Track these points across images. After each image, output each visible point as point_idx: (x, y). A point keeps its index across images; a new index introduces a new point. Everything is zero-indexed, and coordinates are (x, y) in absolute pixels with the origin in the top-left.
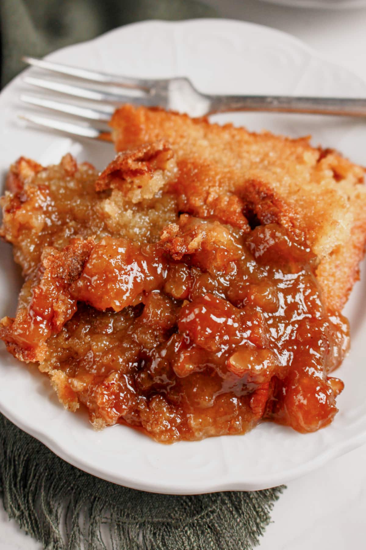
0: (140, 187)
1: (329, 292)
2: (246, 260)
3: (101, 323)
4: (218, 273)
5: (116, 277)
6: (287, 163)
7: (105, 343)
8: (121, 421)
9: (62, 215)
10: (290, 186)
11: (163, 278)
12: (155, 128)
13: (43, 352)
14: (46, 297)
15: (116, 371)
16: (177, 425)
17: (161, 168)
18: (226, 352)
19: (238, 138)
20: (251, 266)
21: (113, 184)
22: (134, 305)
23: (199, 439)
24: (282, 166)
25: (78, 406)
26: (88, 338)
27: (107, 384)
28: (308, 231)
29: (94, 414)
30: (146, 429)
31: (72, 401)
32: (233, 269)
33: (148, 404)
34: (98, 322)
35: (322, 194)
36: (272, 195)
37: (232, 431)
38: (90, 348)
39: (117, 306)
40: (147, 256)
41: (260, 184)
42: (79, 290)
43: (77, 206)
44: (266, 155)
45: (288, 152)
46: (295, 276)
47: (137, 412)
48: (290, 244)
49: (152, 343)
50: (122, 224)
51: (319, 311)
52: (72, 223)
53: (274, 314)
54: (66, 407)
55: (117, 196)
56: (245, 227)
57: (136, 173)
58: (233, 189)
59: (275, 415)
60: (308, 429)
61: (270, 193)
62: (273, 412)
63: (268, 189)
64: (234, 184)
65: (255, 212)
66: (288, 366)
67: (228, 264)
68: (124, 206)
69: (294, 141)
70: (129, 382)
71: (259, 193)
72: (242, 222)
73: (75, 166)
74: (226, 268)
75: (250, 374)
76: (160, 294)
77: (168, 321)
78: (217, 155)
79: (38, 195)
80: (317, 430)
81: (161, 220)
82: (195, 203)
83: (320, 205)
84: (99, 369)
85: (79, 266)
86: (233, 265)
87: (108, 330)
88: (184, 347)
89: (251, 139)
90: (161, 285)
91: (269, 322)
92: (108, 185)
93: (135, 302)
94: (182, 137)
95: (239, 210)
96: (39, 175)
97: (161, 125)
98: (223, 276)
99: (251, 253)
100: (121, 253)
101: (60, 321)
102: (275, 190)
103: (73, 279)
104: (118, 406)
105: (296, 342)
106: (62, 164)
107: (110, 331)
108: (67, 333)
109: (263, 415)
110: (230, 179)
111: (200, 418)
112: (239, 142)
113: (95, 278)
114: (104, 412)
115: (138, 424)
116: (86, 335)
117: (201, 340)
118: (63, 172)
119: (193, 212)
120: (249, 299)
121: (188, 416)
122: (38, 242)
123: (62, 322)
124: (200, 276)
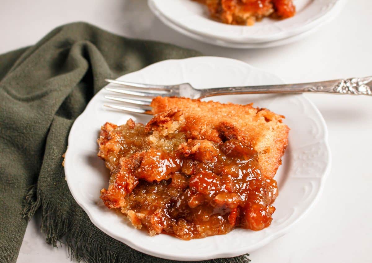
0: (167, 128)
1: (265, 169)
2: (221, 156)
3: (151, 189)
4: (208, 162)
5: (157, 165)
6: (240, 115)
7: (153, 197)
8: (164, 232)
9: (129, 144)
10: (242, 124)
11: (180, 166)
12: (173, 105)
13: (123, 202)
14: (123, 177)
15: (160, 208)
16: (192, 231)
17: (176, 120)
18: (214, 194)
19: (215, 106)
20: (224, 158)
21: (153, 128)
22: (167, 179)
23: (203, 237)
24: (238, 116)
25: (142, 226)
26: (145, 195)
27: (156, 214)
28: (252, 141)
29: (150, 229)
30: (176, 234)
31: (139, 224)
32: (215, 160)
33: (177, 223)
34: (150, 188)
35: (258, 125)
36: (233, 127)
37: (220, 233)
38: (146, 199)
39: (158, 179)
40: (172, 156)
41: (227, 123)
42: (139, 173)
43: (136, 140)
44: (230, 112)
45: (241, 110)
46: (247, 161)
47: (172, 226)
48: (243, 147)
49: (177, 194)
50: (159, 146)
51: (260, 176)
52: (134, 148)
53: (237, 178)
54: (136, 227)
55: (156, 133)
56: (220, 142)
57: (164, 122)
58: (214, 127)
59: (241, 225)
60: (258, 228)
61: (231, 126)
62: (240, 223)
63: (231, 125)
64: (214, 125)
65: (225, 136)
66: (245, 201)
67: (213, 157)
68: (160, 138)
69: (244, 106)
70: (166, 213)
71: (226, 127)
72: (218, 140)
73: (134, 124)
74: (212, 159)
75: (227, 204)
76: (180, 173)
77: (184, 184)
78: (205, 114)
79: (116, 136)
80: (262, 229)
81: (178, 143)
82: (195, 134)
83: (257, 130)
84: (151, 208)
85: (139, 163)
86: (215, 158)
87: (155, 191)
88: (193, 193)
89: (222, 106)
90: (180, 169)
91: (235, 182)
92: (151, 129)
93: (167, 178)
94: (187, 107)
95: (217, 135)
96: (116, 129)
97: (176, 103)
98: (211, 163)
99: (223, 152)
100: (159, 155)
101: (130, 187)
102: (234, 125)
103: (135, 169)
104: (162, 223)
105: (249, 190)
106: (127, 124)
107: (155, 192)
108: (134, 194)
109: (235, 224)
110: (212, 123)
111: (203, 227)
112: (216, 108)
113: (147, 166)
114: (155, 226)
115: (172, 233)
116: (144, 194)
117: (201, 189)
118: (128, 127)
119: (194, 138)
120: (224, 172)
121: (197, 226)
122: (118, 157)
123: (131, 188)
124: (199, 164)
